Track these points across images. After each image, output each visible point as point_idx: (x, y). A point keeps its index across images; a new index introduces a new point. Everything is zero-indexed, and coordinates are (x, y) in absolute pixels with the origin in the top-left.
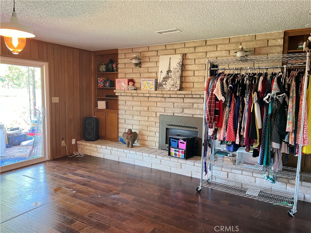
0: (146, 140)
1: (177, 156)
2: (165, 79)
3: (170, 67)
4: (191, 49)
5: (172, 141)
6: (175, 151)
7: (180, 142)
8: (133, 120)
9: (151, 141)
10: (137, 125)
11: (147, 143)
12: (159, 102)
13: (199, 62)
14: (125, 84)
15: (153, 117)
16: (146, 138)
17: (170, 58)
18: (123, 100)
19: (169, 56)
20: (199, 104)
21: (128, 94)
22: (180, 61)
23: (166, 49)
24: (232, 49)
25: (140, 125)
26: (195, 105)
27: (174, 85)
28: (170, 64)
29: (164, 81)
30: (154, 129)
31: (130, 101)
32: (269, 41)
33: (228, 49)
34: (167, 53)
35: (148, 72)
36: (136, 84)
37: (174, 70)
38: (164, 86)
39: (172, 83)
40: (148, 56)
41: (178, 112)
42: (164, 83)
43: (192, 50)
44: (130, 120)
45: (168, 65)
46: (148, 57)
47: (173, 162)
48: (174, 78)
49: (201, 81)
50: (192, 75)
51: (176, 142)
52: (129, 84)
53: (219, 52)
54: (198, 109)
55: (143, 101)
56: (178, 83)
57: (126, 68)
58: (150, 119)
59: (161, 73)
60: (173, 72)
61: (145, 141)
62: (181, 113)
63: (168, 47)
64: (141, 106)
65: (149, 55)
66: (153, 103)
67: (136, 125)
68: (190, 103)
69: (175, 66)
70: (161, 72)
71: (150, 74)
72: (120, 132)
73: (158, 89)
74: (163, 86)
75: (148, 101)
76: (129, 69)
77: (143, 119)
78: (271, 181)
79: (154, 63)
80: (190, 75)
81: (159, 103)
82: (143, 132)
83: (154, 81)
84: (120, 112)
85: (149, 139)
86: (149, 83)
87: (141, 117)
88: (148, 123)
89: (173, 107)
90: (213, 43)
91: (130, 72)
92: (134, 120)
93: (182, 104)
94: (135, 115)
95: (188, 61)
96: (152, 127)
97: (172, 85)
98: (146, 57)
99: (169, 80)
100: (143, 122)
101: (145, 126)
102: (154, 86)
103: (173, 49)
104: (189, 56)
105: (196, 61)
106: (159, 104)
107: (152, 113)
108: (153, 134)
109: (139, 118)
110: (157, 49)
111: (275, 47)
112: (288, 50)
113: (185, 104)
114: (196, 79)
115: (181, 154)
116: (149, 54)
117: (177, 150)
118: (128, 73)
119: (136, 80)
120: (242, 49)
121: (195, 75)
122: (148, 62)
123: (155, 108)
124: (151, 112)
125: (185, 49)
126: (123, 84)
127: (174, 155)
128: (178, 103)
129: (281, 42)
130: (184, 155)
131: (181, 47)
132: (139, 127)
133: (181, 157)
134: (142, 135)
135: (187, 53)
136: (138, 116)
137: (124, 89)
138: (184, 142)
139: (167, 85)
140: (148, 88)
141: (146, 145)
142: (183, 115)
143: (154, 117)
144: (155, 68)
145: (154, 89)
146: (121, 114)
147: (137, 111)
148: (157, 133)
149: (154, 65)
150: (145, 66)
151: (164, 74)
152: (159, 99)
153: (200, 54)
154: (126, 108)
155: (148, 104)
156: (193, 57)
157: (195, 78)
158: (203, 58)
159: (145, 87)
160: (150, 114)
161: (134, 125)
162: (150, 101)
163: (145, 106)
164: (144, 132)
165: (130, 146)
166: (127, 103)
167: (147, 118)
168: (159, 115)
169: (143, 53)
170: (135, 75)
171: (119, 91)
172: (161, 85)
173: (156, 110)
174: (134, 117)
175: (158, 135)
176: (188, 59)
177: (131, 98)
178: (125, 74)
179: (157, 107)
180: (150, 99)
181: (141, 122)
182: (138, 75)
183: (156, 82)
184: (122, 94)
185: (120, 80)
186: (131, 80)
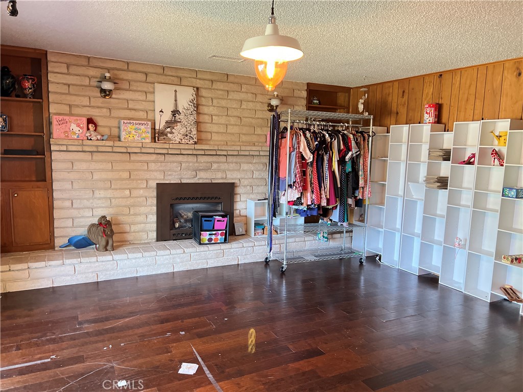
0: (128, 233)
1: (213, 242)
2: (171, 124)
3: (176, 105)
4: (206, 82)
5: (205, 221)
6: (210, 235)
7: (218, 221)
8: (93, 198)
9: (138, 232)
10: (103, 207)
11: (129, 237)
12: (154, 162)
13: (218, 103)
14: (81, 128)
15: (141, 189)
16: (127, 228)
17: (176, 91)
18: (64, 161)
19: (175, 87)
20: (221, 164)
21: (86, 149)
22: (192, 98)
23: (163, 74)
24: (259, 92)
25: (111, 206)
26: (215, 166)
27: (187, 135)
28: (176, 101)
29: (169, 127)
30: (142, 209)
31: (86, 161)
32: (295, 91)
33: (254, 92)
34: (167, 82)
35: (128, 109)
37: (184, 110)
38: (169, 135)
39: (183, 131)
40: (127, 78)
41: (188, 178)
42: (169, 130)
43: (208, 84)
44: (85, 201)
45: (173, 102)
46: (126, 80)
47: (211, 252)
48: (186, 123)
49: (222, 131)
50: (209, 122)
51: (211, 221)
52: (88, 129)
53: (245, 94)
54: (218, 170)
55: (116, 161)
56: (194, 132)
57: (71, 95)
58: (135, 193)
59: (161, 113)
60: (182, 114)
61: (125, 235)
62: (194, 177)
63: (167, 72)
64: (112, 170)
65: (130, 78)
66: (140, 164)
67: (100, 207)
68: (208, 162)
69: (186, 106)
70: (161, 111)
71: (133, 112)
72: (57, 228)
73: (158, 140)
74: (166, 135)
75: (131, 161)
76: (82, 98)
77: (118, 194)
78: (326, 240)
79: (140, 93)
80: (207, 121)
81: (153, 164)
82: (119, 218)
83: (150, 126)
84: (56, 186)
85: (133, 228)
86: (140, 129)
87: (113, 191)
88: (130, 201)
89: (179, 169)
90: (236, 80)
91: (84, 104)
92: (95, 198)
93: (196, 165)
94: (100, 189)
95: (203, 99)
96: (141, 206)
97: (183, 135)
98: (123, 79)
99: (177, 126)
100: (120, 199)
101: (125, 206)
102: (149, 135)
103: (177, 77)
104: (203, 92)
105: (215, 101)
106: (152, 166)
107: (139, 182)
108: (141, 218)
109: (109, 194)
110: (145, 70)
111: (300, 99)
113: (201, 165)
114: (214, 128)
115: (219, 237)
116: (129, 76)
117: (214, 232)
118: (77, 106)
119: (101, 122)
120: (277, 95)
121: (213, 122)
122: (127, 90)
123: (146, 172)
124: (137, 180)
125: (198, 80)
126: (73, 127)
127: (207, 242)
128: (189, 162)
129: (304, 94)
130: (224, 237)
131: (190, 76)
132: (111, 210)
133: (219, 242)
134: (119, 224)
135: (201, 88)
136: (106, 189)
137: (76, 137)
138: (223, 219)
139: (175, 134)
140: (136, 137)
141: (128, 241)
142: (197, 182)
143: (143, 188)
144: (143, 102)
145: (149, 140)
146: (60, 190)
147: (104, 180)
148: (150, 216)
149: (141, 98)
150: (121, 96)
151: (167, 116)
152: (154, 157)
153: (220, 92)
154: (72, 176)
155: (129, 166)
156: (210, 95)
157: (213, 125)
158: (224, 99)
159: (131, 136)
160: (134, 184)
161: (97, 208)
162: (134, 162)
163: (123, 170)
164: (122, 219)
165: (109, 248)
166: (77, 166)
167: (127, 192)
168: (153, 184)
169: (116, 72)
170: (97, 110)
171: (65, 142)
172: (162, 133)
173: (147, 175)
174: (97, 192)
175: (153, 218)
176: (203, 97)
177: (87, 156)
178: (70, 106)
179: (148, 170)
180: (133, 157)
181: (113, 200)
182: (105, 112)
183: (154, 129)
184: (70, 148)
185: (66, 118)
186: (90, 121)
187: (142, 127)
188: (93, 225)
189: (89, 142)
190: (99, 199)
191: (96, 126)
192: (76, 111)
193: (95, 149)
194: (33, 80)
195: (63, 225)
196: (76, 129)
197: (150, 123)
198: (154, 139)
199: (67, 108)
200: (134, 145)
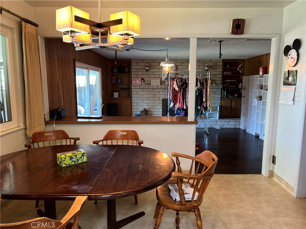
2: (167, 79)
4: (180, 63)
8: (143, 103)
9: (156, 114)
10: (145, 106)
12: (161, 91)
13: (184, 70)
14: (140, 81)
16: (153, 113)
18: (135, 91)
21: (141, 88)
24: (201, 65)
25: (148, 106)
30: (157, 107)
31: (141, 91)
32: (217, 63)
33: (199, 65)
35: (154, 75)
36: (145, 81)
42: (166, 81)
43: (181, 64)
44: (141, 103)
52: (142, 82)
55: (150, 92)
57: (138, 71)
58: (155, 102)
64: (149, 94)
65: (154, 65)
66: (157, 92)
70: (164, 75)
71: (155, 75)
73: (163, 84)
75: (154, 91)
76: (140, 72)
77: (150, 102)
79: (158, 69)
84: (133, 99)
85: (155, 113)
88: (154, 104)
91: (141, 74)
94: (145, 100)
96: (157, 106)
98: (152, 65)
100: (151, 104)
101: (152, 106)
102: (160, 83)
104: (179, 67)
105: (183, 70)
106: (161, 93)
107: (157, 98)
108: (157, 110)
109: (148, 102)
110: (159, 62)
111: (219, 66)
112: (224, 67)
116: (154, 64)
118: (139, 75)
119: (145, 79)
120: (207, 66)
122: (153, 69)
125: (177, 63)
126: (138, 81)
129: (221, 64)
134: (150, 111)
135: (178, 65)
136: (147, 100)
137: (138, 84)
140: (155, 84)
143: (158, 100)
145: (159, 84)
147: (146, 97)
148: (160, 109)
149: (158, 71)
150: (151, 71)
151: (166, 76)
153: (185, 66)
154: (137, 96)
155: (154, 93)
156: (181, 68)
158: (187, 69)
160: (155, 99)
162: (155, 91)
163: (152, 94)
164: (151, 110)
166: (139, 93)
167: (153, 101)
168: (161, 99)
169: (150, 63)
170: (145, 76)
171: (135, 86)
172: (164, 82)
173: (159, 96)
174: (144, 101)
175: (161, 110)
176: (179, 69)
177: (142, 90)
178: (137, 75)
179: (159, 94)
180: (155, 90)
181: (149, 104)
182: (147, 76)
183: (161, 80)
184: (137, 88)
185: (136, 79)
186: (142, 79)
187: (157, 80)
188: (142, 111)
189: (142, 86)
190: (145, 103)
191: (144, 80)
192: (139, 76)
193: (143, 88)
194: (128, 68)
195: (134, 111)
196: (138, 82)
197: (160, 79)
198: (161, 84)
199: (136, 75)
200: (154, 86)
